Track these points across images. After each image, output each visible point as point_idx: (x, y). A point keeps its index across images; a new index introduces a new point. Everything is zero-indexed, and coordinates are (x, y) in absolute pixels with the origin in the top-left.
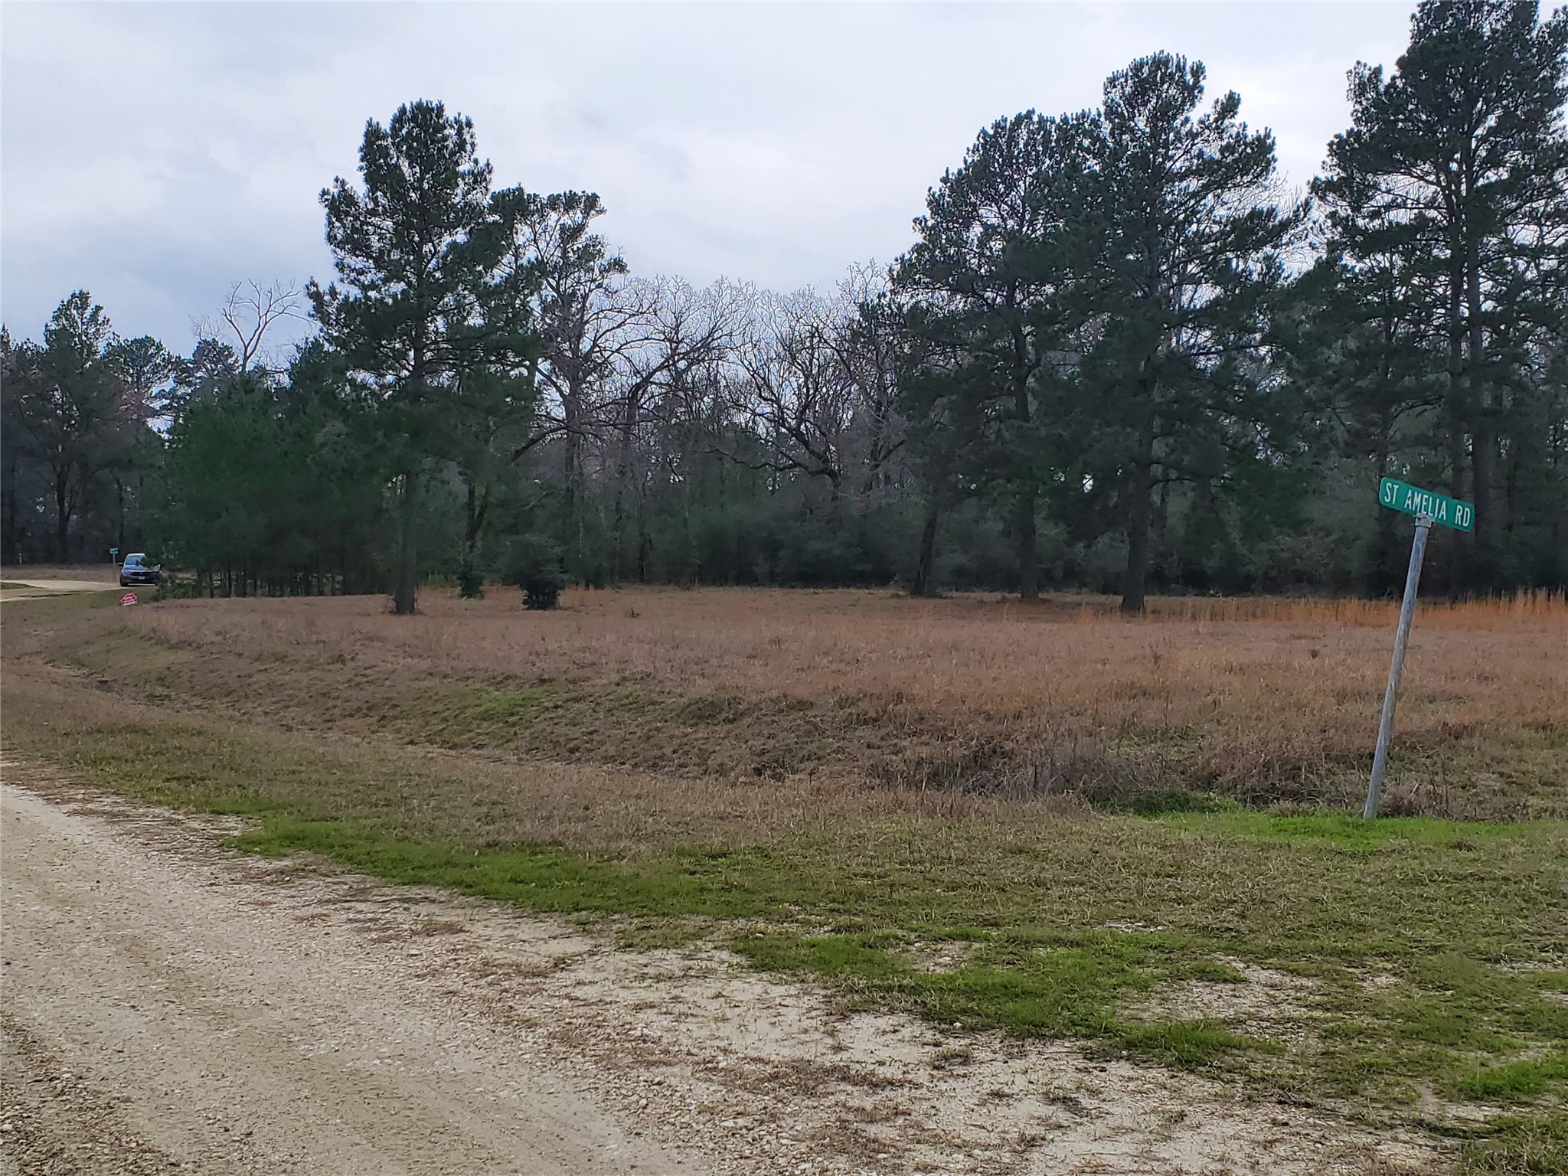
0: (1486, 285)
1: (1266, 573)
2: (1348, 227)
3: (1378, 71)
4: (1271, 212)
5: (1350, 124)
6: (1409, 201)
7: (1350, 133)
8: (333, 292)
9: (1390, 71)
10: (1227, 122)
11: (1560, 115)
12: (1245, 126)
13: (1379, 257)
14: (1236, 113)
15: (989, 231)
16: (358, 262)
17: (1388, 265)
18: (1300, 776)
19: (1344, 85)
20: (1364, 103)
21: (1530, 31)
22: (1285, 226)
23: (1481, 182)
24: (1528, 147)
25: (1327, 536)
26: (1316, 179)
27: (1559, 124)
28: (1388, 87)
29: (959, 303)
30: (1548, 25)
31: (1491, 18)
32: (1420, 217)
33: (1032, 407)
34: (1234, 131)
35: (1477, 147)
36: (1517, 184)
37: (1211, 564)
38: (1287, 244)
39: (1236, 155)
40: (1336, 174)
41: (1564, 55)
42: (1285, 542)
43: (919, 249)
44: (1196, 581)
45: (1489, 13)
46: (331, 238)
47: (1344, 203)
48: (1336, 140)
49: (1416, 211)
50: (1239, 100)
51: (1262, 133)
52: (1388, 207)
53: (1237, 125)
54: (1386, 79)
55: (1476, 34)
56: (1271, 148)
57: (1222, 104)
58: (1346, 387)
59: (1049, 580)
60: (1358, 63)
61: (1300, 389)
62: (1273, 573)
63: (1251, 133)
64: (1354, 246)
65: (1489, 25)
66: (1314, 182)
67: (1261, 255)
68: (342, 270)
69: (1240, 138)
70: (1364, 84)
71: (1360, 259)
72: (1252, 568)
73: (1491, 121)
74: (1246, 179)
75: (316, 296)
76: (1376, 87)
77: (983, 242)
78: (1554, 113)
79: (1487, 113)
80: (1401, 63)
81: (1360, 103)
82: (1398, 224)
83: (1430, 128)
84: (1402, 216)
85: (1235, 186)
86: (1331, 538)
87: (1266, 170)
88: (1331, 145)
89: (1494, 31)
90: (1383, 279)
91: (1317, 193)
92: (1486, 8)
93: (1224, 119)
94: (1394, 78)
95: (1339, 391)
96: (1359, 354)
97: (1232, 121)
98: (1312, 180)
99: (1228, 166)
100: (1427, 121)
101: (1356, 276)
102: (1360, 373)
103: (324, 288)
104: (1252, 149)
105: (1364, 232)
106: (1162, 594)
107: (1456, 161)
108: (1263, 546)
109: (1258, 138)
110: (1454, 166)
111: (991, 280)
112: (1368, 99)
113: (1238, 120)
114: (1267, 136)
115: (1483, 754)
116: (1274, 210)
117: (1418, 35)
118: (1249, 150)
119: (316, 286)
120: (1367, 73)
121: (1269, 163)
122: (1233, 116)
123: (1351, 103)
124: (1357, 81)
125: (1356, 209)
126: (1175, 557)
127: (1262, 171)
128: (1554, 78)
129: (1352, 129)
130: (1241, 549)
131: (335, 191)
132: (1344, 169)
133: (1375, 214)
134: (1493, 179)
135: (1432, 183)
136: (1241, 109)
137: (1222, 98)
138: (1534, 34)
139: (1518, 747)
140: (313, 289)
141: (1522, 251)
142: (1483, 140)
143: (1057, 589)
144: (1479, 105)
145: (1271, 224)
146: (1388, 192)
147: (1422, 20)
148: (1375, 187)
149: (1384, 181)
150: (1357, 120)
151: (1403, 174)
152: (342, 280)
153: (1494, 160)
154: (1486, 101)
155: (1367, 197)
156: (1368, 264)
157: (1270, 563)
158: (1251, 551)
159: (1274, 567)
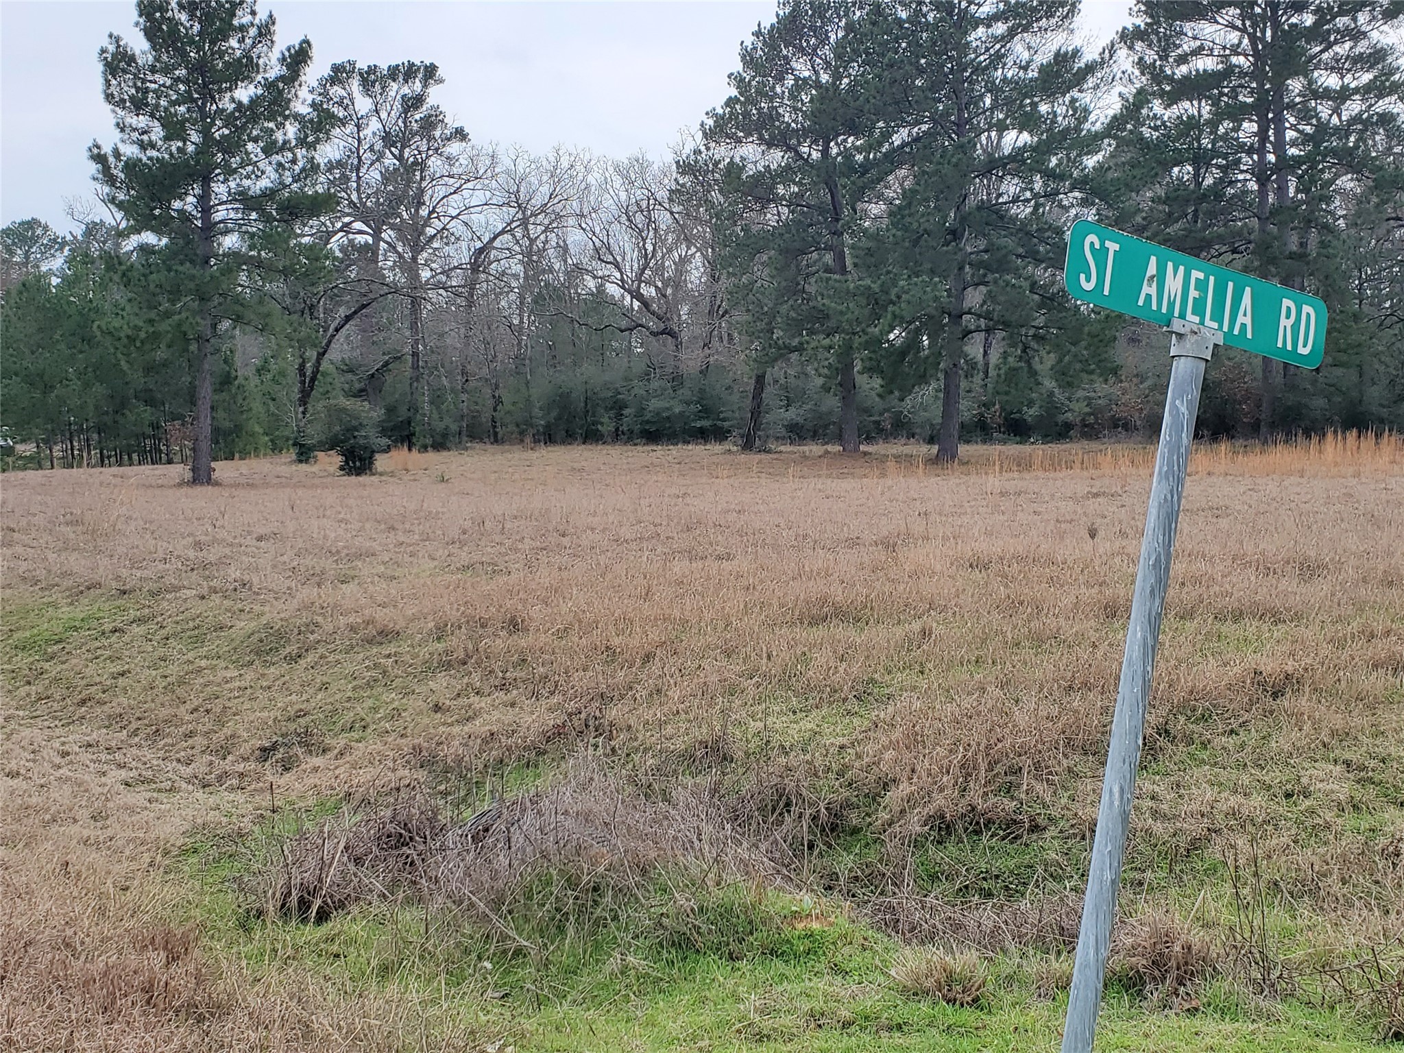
0: (1290, 135)
1: (1083, 420)
4: (1076, 54)
8: (117, 154)
13: (1187, 104)
15: (801, 84)
16: (142, 121)
17: (1196, 113)
22: (1091, 68)
25: (1141, 383)
26: (1124, 28)
29: (777, 158)
32: (1227, 63)
33: (849, 262)
36: (1320, 29)
37: (1031, 413)
40: (1141, 21)
42: (1102, 389)
43: (730, 102)
44: (1017, 429)
46: (109, 97)
47: (1152, 52)
52: (1197, 52)
59: (875, 432)
62: (1091, 419)
64: (1162, 94)
66: (1123, 32)
68: (122, 130)
71: (1168, 107)
72: (1070, 416)
74: (1052, 22)
75: (100, 158)
77: (794, 95)
82: (1205, 71)
84: (1206, 64)
85: (1040, 29)
86: (1146, 385)
87: (1071, 13)
90: (1190, 125)
91: (1125, 43)
96: (1167, 200)
98: (1120, 30)
99: (1033, 9)
101: (1165, 124)
102: (1170, 219)
103: (107, 149)
105: (1172, 79)
106: (984, 442)
107: (1258, 8)
108: (1081, 393)
110: (1259, 11)
111: (803, 133)
116: (1079, 52)
119: (98, 147)
121: (1074, 5)
125: (1164, 58)
126: (997, 407)
127: (1067, 14)
130: (1059, 396)
131: (112, 48)
132: (1151, 17)
133: (1183, 62)
135: (1238, 29)
140: (96, 151)
141: (1326, 94)
143: (886, 440)
145: (1077, 66)
146: (1195, 38)
148: (1182, 33)
149: (1188, 27)
151: (1209, 21)
152: (123, 141)
155: (1175, 44)
156: (1175, 111)
157: (1087, 410)
158: (1069, 399)
159: (1090, 414)
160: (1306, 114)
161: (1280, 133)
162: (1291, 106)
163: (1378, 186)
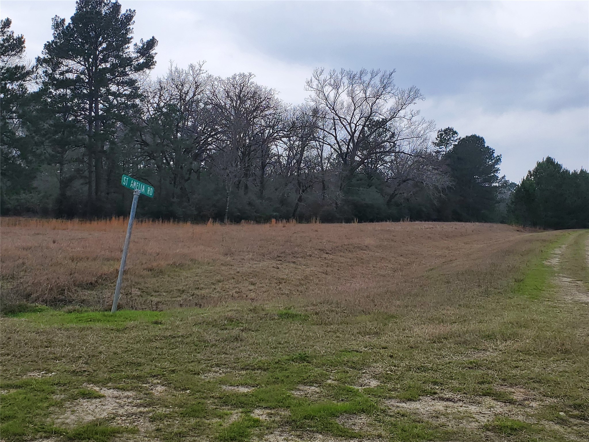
0: (100, 106)
1: (15, 208)
2: (51, 77)
3: (63, 20)
4: (23, 67)
5: (53, 39)
6: (74, 70)
7: (53, 42)
9: (68, 21)
10: (6, 30)
11: (128, 47)
12: (13, 32)
13: (62, 90)
14: (9, 27)
17: (65, 93)
18: (65, 293)
19: (51, 23)
20: (58, 31)
21: (118, 15)
22: (28, 73)
23: (100, 67)
24: (117, 57)
25: (39, 194)
27: (127, 50)
28: (67, 27)
30: (124, 15)
31: (105, 8)
32: (78, 77)
34: (9, 34)
35: (99, 54)
36: (113, 69)
38: (29, 81)
39: (10, 43)
40: (47, 56)
41: (129, 26)
42: (23, 196)
45: (104, 6)
47: (49, 68)
48: (47, 44)
49: (76, 74)
50: (11, 22)
51: (20, 36)
52: (67, 71)
53: (10, 31)
54: (66, 23)
55: (99, 13)
56: (23, 42)
57: (4, 22)
58: (49, 138)
60: (56, 16)
61: (33, 137)
63: (15, 36)
64: (53, 85)
65: (104, 10)
66: (38, 58)
67: (18, 83)
69: (10, 37)
70: (58, 24)
71: (55, 90)
72: (9, 205)
73: (104, 45)
74: (13, 53)
76: (63, 26)
78: (126, 46)
79: (103, 42)
80: (72, 18)
81: (57, 31)
82: (69, 78)
83: (82, 44)
84: (70, 76)
85: (8, 55)
86: (41, 195)
87: (21, 51)
88: (45, 45)
89: (106, 13)
90: (63, 98)
91: (39, 63)
92: (103, 4)
93: (5, 28)
94: (69, 24)
95: (46, 139)
96: (55, 126)
97: (8, 29)
98: (37, 57)
99: (6, 47)
100: (81, 42)
101: (54, 96)
102: (56, 133)
104: (16, 41)
105: (57, 80)
107: (91, 58)
108: (14, 197)
109: (19, 38)
110: (91, 60)
112: (60, 30)
113: (10, 29)
114: (22, 37)
115: (132, 281)
116: (24, 67)
117: (79, 9)
118: (15, 42)
120: (59, 20)
121: (22, 48)
122: (8, 28)
123: (53, 31)
124: (56, 23)
125: (54, 70)
127: (19, 51)
128: (126, 34)
129: (54, 40)
132: (50, 55)
133: (62, 74)
134: (104, 66)
135: (83, 65)
136: (11, 25)
137: (4, 20)
138: (120, 17)
139: (144, 278)
141: (114, 94)
142: (101, 52)
144: (100, 39)
145: (23, 72)
146: (67, 66)
147: (80, 4)
148: (62, 63)
149: (65, 62)
150: (55, 37)
151: (72, 60)
153: (105, 60)
154: (103, 38)
155: (58, 67)
156: (58, 92)
157: (17, 204)
158: (9, 199)
159: (18, 206)
160: (107, 100)
161: (97, 106)
162: (101, 96)
163: (132, 130)
